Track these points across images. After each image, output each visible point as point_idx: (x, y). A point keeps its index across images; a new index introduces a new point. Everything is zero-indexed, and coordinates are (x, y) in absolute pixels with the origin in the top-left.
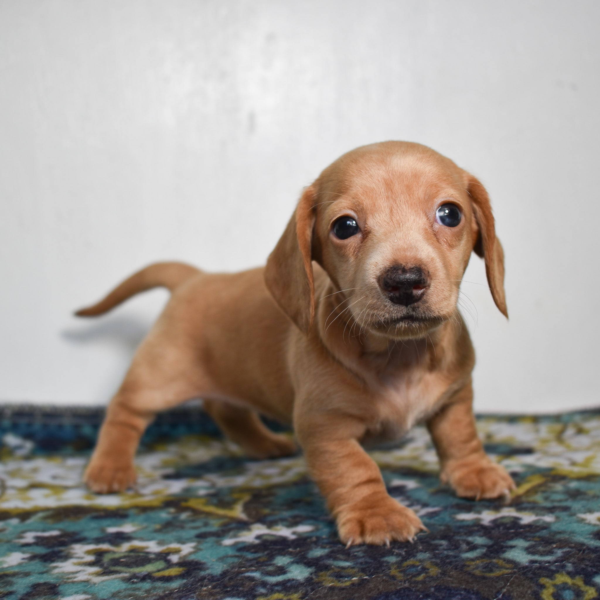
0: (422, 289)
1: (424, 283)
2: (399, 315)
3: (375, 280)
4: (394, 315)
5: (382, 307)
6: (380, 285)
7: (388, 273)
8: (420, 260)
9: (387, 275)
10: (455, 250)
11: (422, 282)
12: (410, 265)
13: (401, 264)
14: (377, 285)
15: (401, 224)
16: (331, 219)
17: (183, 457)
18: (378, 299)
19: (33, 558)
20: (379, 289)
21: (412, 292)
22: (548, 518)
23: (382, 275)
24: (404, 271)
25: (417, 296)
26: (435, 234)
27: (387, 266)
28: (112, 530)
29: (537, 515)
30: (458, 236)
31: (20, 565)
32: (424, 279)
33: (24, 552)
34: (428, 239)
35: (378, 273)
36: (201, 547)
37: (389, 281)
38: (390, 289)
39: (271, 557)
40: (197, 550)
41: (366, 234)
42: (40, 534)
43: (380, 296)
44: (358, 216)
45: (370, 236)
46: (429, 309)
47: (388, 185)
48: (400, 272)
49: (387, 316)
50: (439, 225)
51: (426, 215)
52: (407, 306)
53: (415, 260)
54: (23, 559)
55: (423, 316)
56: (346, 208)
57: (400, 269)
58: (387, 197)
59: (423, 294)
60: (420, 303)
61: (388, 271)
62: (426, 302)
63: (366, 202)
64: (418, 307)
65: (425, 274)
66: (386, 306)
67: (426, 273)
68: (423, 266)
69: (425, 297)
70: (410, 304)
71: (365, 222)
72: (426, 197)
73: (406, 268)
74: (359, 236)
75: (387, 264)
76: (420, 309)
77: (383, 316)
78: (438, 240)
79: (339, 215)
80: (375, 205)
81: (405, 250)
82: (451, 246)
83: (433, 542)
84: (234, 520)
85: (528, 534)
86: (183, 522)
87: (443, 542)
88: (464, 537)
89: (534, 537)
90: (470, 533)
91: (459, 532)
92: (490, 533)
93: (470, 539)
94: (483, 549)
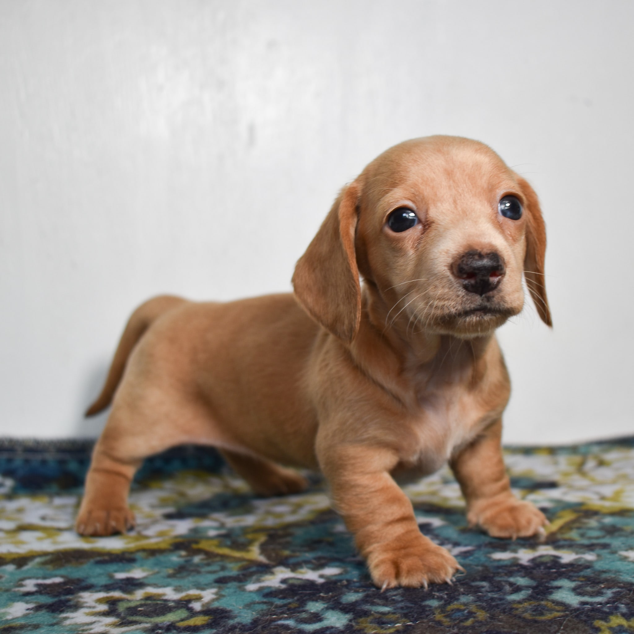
0: (498, 276)
1: (501, 269)
2: (473, 306)
3: (446, 268)
4: (466, 305)
6: (453, 273)
7: (463, 259)
9: (463, 261)
10: (517, 245)
11: (499, 268)
12: (486, 251)
13: (477, 250)
14: (449, 273)
17: (182, 495)
18: (450, 288)
19: (39, 608)
20: (451, 277)
21: (488, 279)
22: (589, 557)
23: (456, 261)
24: (481, 256)
25: (493, 284)
26: (500, 226)
27: (461, 252)
28: (121, 576)
29: (577, 553)
30: (521, 230)
31: (25, 616)
32: (501, 265)
33: (27, 602)
36: (223, 593)
37: (465, 267)
38: (465, 276)
39: (303, 603)
40: (219, 596)
41: (428, 225)
42: (40, 581)
43: (452, 285)
45: (433, 226)
46: (503, 299)
48: (476, 257)
52: (481, 296)
54: (28, 609)
55: (497, 306)
56: (404, 198)
57: (476, 254)
59: (499, 282)
60: (495, 292)
61: (463, 256)
63: (427, 192)
64: (493, 297)
65: (501, 260)
66: (458, 296)
68: (499, 252)
69: (500, 286)
70: (486, 292)
71: (426, 213)
73: (482, 253)
74: (419, 227)
75: (461, 250)
78: (503, 232)
80: (436, 194)
82: (514, 240)
83: (474, 584)
84: (253, 563)
85: (571, 574)
86: (197, 565)
87: (484, 584)
88: (505, 578)
89: (579, 577)
90: (511, 573)
91: (498, 573)
92: (531, 573)
93: (512, 580)
94: (528, 590)
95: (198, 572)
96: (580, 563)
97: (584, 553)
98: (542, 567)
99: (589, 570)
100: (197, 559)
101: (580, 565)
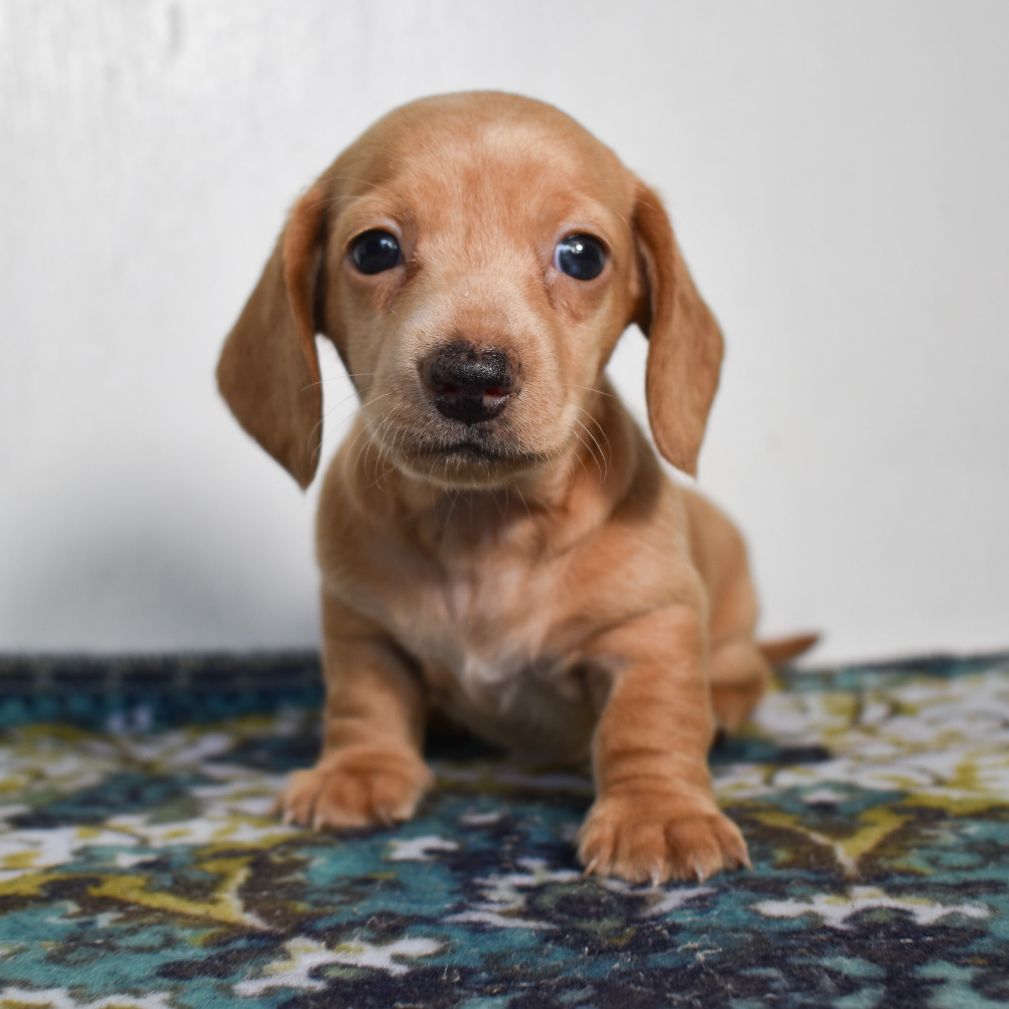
0: (502, 395)
1: (508, 385)
2: (452, 440)
3: (413, 366)
4: (441, 438)
5: (421, 419)
6: (422, 377)
7: (439, 356)
8: (508, 339)
9: (439, 360)
10: (582, 326)
11: (504, 382)
12: (485, 347)
13: (469, 343)
14: (416, 376)
15: (483, 262)
16: (350, 233)
18: (414, 403)
20: (419, 384)
21: (481, 400)
22: (974, 910)
23: (429, 357)
24: (473, 356)
25: (491, 409)
26: (549, 291)
27: (441, 342)
30: (593, 300)
32: (508, 378)
34: (531, 298)
35: (423, 352)
37: (440, 372)
38: (440, 387)
41: (414, 270)
43: (419, 397)
44: (403, 231)
45: (421, 275)
46: (511, 437)
47: (472, 181)
48: (463, 357)
49: (428, 438)
50: (555, 274)
51: (536, 252)
52: (469, 425)
53: (496, 337)
55: (499, 449)
56: (382, 214)
57: (465, 351)
58: (466, 206)
59: (503, 406)
60: (494, 423)
61: (442, 351)
62: (506, 422)
63: (423, 208)
64: (491, 432)
65: (512, 367)
66: (427, 419)
67: (515, 366)
68: (511, 351)
69: (505, 413)
70: (476, 421)
71: (414, 248)
72: (542, 218)
73: (477, 351)
74: (398, 272)
75: (441, 338)
76: (494, 435)
77: (422, 438)
78: (551, 302)
79: (366, 228)
80: (438, 216)
81: (480, 314)
82: (576, 317)
83: (748, 972)
84: (235, 930)
85: (952, 949)
86: (109, 935)
87: (773, 972)
88: (813, 960)
89: (971, 955)
90: (818, 949)
91: (793, 949)
92: (862, 947)
93: (826, 962)
94: (876, 987)
95: (112, 948)
96: (958, 925)
97: (958, 903)
98: (881, 934)
99: (987, 941)
100: (104, 920)
101: (963, 929)
